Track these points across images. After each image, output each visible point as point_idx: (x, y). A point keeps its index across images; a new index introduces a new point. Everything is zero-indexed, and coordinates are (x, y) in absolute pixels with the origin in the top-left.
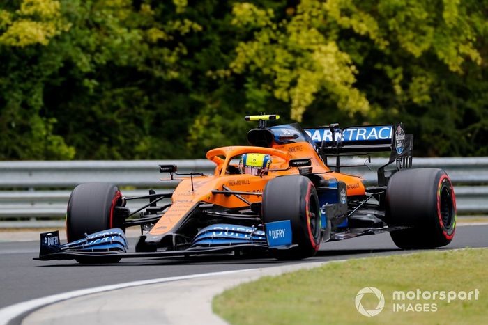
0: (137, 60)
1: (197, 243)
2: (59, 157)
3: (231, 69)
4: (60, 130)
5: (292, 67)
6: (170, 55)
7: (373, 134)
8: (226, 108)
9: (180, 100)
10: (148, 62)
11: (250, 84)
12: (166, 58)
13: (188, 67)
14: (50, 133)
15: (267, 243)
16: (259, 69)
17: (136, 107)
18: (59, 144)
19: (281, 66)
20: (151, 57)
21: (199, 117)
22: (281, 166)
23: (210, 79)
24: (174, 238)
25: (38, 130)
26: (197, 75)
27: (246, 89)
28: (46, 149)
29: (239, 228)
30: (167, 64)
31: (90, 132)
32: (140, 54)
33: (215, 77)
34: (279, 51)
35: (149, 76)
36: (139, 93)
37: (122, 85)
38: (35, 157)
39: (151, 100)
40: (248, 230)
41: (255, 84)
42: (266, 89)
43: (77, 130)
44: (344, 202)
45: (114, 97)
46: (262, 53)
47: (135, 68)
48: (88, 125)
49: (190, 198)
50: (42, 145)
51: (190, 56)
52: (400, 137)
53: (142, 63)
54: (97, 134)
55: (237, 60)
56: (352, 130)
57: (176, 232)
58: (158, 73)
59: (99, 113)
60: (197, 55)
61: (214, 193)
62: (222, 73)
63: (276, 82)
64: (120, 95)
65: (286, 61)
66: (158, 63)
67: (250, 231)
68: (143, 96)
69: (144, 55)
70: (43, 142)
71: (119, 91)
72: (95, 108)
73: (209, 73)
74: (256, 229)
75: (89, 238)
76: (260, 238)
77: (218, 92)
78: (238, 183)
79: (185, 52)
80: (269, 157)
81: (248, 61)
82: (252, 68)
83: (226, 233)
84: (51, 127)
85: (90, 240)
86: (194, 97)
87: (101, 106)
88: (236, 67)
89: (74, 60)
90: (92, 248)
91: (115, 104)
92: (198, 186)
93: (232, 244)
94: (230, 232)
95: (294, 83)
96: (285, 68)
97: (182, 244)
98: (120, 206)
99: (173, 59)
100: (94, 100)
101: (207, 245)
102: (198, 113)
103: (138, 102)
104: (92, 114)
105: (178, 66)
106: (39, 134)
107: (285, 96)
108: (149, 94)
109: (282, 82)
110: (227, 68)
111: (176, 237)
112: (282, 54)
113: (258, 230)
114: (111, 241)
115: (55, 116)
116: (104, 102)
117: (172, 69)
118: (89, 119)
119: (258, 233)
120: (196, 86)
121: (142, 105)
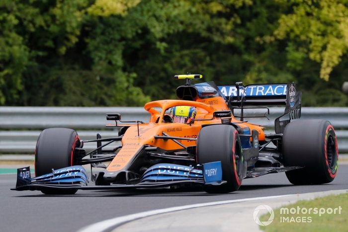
0: (200, 28)
1: (145, 179)
2: (137, 104)
3: (275, 36)
4: (139, 83)
5: (324, 34)
6: (226, 24)
7: (270, 90)
8: (271, 67)
9: (235, 60)
10: (209, 29)
11: (290, 48)
12: (223, 26)
13: (241, 34)
14: (131, 85)
15: (204, 180)
16: (297, 36)
17: (200, 66)
18: (138, 94)
19: (315, 34)
20: (212, 25)
21: (249, 73)
22: (205, 116)
23: (258, 44)
24: (127, 175)
25: (121, 83)
26: (248, 40)
27: (287, 52)
28: (127, 98)
29: (179, 167)
30: (224, 31)
31: (163, 84)
32: (203, 22)
33: (261, 42)
34: (313, 22)
35: (209, 40)
36: (202, 54)
37: (188, 47)
38: (119, 104)
39: (211, 60)
40: (187, 168)
41: (294, 47)
42: (303, 52)
43: (152, 83)
44: (256, 147)
45: (182, 57)
46: (300, 23)
47: (198, 34)
48: (162, 79)
49: (137, 142)
50: (124, 95)
51: (243, 25)
52: (292, 94)
53: (204, 30)
54: (169, 86)
55: (280, 29)
56: (252, 87)
57: (128, 170)
58: (217, 38)
59: (170, 69)
60: (249, 25)
61: (156, 138)
62: (268, 39)
63: (311, 46)
64: (187, 55)
65: (319, 30)
66: (218, 30)
67: (188, 170)
68: (205, 56)
69: (206, 24)
70: (126, 92)
71: (186, 52)
72: (167, 66)
73: (258, 39)
74: (193, 168)
75: (56, 173)
76: (197, 175)
77: (265, 54)
78: (173, 130)
79: (239, 21)
80: (194, 108)
81: (288, 30)
82: (292, 35)
83: (169, 171)
84: (132, 80)
85: (56, 175)
86: (246, 57)
87: (172, 64)
88: (278, 34)
89: (149, 27)
90: (59, 181)
91: (183, 62)
92: (143, 132)
93: (174, 180)
94: (172, 170)
95: (324, 48)
96: (318, 35)
97: (133, 179)
98: (78, 147)
99: (229, 27)
100: (166, 59)
101: (154, 181)
102: (249, 71)
103: (201, 61)
104: (165, 70)
105: (233, 33)
106: (121, 86)
107: (318, 58)
108: (210, 55)
109: (315, 46)
110: (272, 35)
111: (129, 174)
112: (316, 24)
113: (194, 169)
114: (74, 175)
115: (135, 71)
116: (174, 61)
117: (228, 35)
118: (162, 74)
119: (194, 171)
120: (248, 49)
121: (205, 63)
